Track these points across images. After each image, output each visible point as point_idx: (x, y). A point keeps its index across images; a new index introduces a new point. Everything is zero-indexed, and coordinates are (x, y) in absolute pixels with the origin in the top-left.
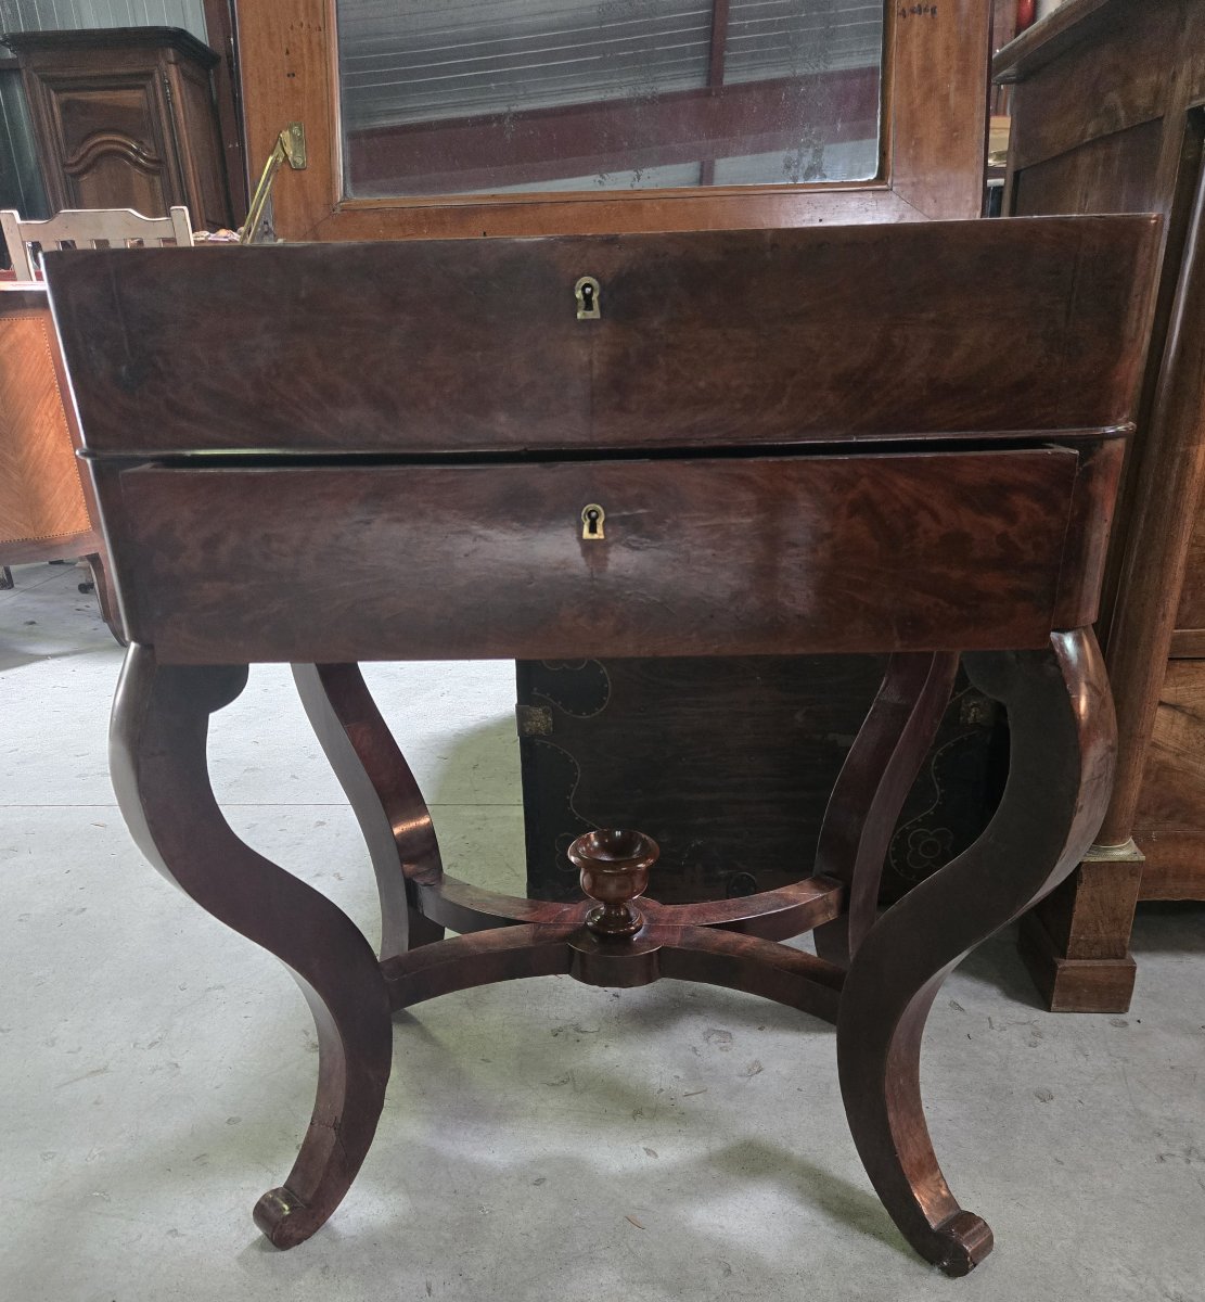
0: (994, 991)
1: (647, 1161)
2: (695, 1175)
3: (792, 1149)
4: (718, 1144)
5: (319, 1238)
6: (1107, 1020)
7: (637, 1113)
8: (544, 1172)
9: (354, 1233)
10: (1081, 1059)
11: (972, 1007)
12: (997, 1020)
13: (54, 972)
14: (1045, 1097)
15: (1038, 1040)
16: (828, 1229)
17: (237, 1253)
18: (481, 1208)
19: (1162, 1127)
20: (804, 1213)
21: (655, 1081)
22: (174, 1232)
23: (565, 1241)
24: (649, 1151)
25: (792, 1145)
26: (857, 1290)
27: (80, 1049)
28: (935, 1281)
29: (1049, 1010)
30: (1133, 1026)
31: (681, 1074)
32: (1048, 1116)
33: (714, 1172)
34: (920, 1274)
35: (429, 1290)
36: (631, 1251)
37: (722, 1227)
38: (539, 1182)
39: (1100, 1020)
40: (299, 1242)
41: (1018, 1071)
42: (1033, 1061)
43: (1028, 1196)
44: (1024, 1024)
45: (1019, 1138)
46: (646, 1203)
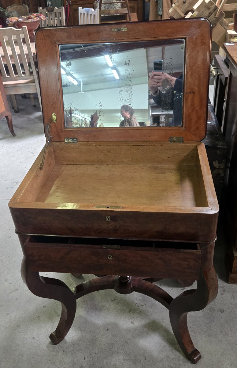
1: (131, 325)
2: (141, 330)
3: (163, 324)
4: (147, 321)
5: (62, 342)
7: (130, 311)
8: (109, 327)
9: (69, 341)
10: (233, 300)
13: (5, 258)
14: (222, 311)
15: (224, 293)
16: (168, 348)
17: (46, 345)
18: (95, 336)
20: (164, 343)
21: (135, 300)
22: (34, 338)
23: (113, 347)
24: (132, 323)
25: (164, 323)
26: (172, 365)
27: (12, 282)
28: (189, 364)
29: (228, 283)
31: (141, 299)
32: (222, 318)
33: (145, 329)
34: (186, 362)
35: (84, 358)
36: (126, 351)
37: (145, 346)
38: (108, 330)
40: (59, 343)
41: (217, 303)
42: (222, 299)
43: (213, 341)
44: (222, 287)
45: (214, 324)
46: (130, 338)
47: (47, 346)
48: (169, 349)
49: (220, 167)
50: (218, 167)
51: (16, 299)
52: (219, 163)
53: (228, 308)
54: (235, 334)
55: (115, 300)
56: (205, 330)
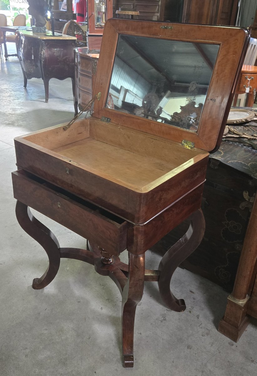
0: (211, 318)
1: (99, 310)
2: (104, 318)
4: (115, 315)
5: (41, 290)
6: (229, 341)
7: (108, 299)
8: (81, 301)
9: (46, 293)
10: (210, 346)
11: (201, 319)
12: (203, 325)
14: (189, 347)
15: (206, 335)
17: (29, 285)
18: (66, 301)
19: (206, 371)
20: (114, 338)
22: (25, 276)
23: (72, 315)
24: (102, 308)
29: (218, 330)
30: (234, 347)
32: (184, 352)
35: (45, 310)
37: (97, 330)
38: (79, 302)
39: (227, 340)
40: (37, 289)
41: (191, 339)
42: (198, 339)
43: (158, 363)
44: (208, 330)
45: (172, 352)
46: (90, 317)
47: (28, 287)
48: (114, 344)
49: (249, 200)
50: (247, 200)
51: (35, 246)
52: (249, 195)
53: (198, 349)
54: (185, 372)
55: (103, 285)
56: (159, 351)
